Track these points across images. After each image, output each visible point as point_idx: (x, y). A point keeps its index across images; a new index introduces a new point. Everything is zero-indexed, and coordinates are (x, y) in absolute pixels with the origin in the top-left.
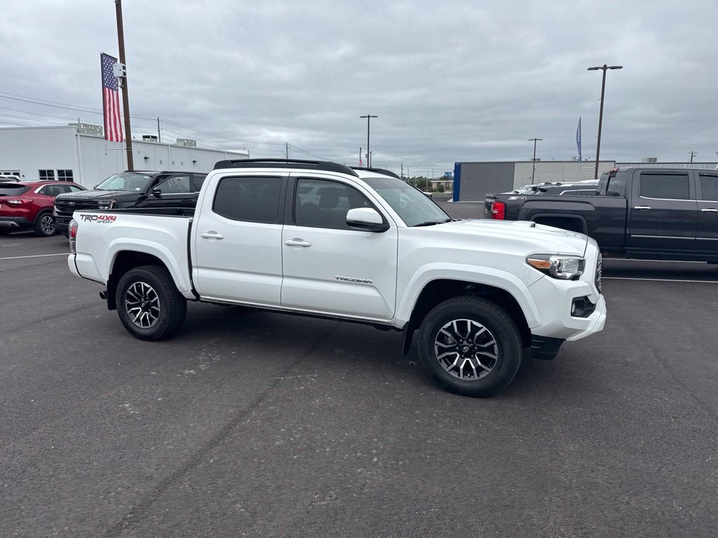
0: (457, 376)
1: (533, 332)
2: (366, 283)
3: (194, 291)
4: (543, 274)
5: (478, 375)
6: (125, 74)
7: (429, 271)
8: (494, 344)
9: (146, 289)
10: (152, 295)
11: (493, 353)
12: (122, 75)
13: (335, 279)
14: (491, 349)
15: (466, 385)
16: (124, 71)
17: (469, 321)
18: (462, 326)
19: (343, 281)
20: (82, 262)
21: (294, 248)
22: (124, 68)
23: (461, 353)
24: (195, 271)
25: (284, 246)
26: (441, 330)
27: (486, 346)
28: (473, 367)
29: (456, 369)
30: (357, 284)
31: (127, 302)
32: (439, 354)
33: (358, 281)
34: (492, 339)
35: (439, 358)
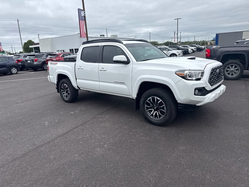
0: (153, 118)
1: (178, 101)
2: (123, 83)
3: (78, 87)
4: (181, 78)
5: (160, 118)
6: (85, 15)
7: (141, 78)
8: (164, 106)
9: (66, 86)
10: (67, 88)
11: (164, 109)
12: (84, 15)
13: (114, 82)
14: (163, 108)
15: (155, 121)
16: (85, 14)
17: (156, 97)
18: (153, 99)
19: (116, 83)
20: (51, 78)
21: (101, 71)
22: (84, 13)
23: (154, 109)
24: (77, 80)
25: (99, 70)
26: (147, 101)
27: (161, 107)
28: (158, 115)
29: (152, 115)
30: (120, 84)
31: (62, 90)
32: (147, 110)
33: (121, 82)
34: (163, 104)
35: (147, 111)
